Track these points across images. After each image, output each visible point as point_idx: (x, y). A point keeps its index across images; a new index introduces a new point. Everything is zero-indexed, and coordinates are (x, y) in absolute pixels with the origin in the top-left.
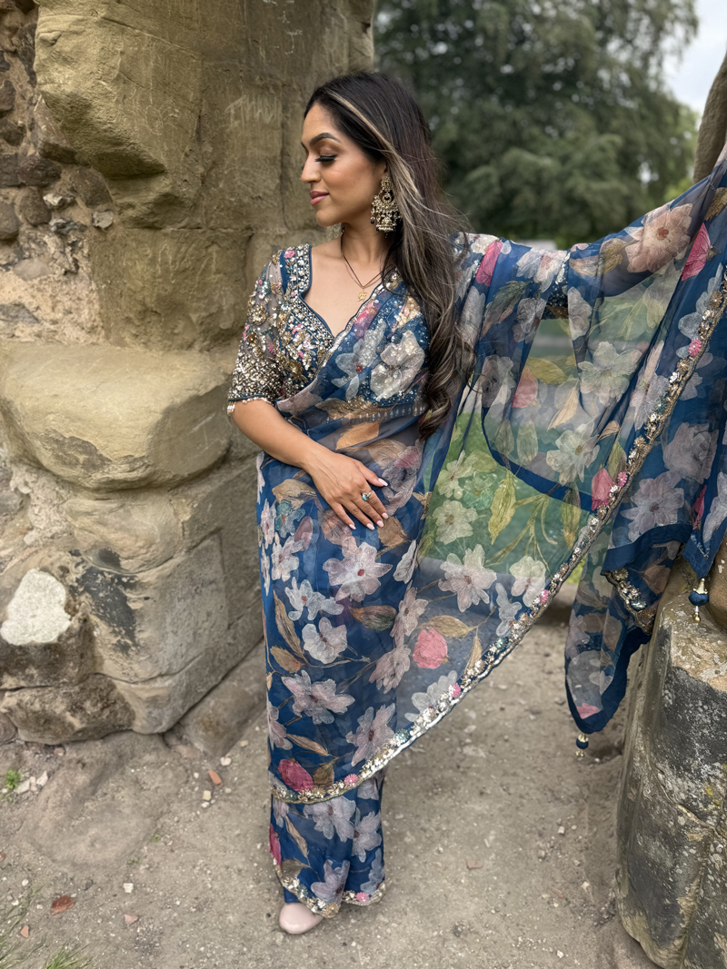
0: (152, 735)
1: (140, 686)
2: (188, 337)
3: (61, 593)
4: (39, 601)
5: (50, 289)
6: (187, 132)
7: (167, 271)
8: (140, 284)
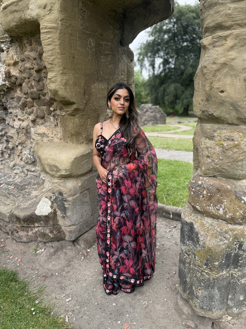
0: (70, 241)
1: (67, 227)
2: (82, 141)
3: (50, 203)
4: (45, 205)
5: (51, 130)
6: (81, 94)
7: (77, 125)
8: (71, 128)
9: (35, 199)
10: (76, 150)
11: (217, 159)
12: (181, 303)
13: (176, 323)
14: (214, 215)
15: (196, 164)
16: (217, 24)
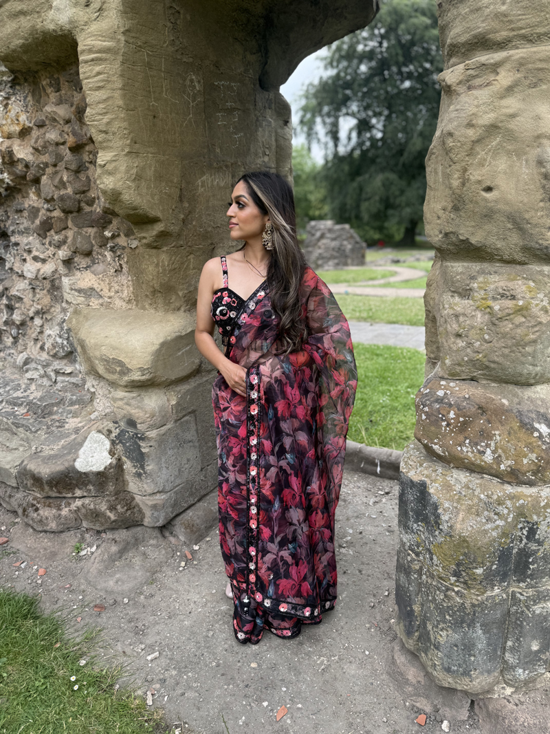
0: (154, 528)
1: (147, 497)
2: (178, 304)
3: (108, 444)
4: (96, 449)
5: (108, 280)
6: (173, 198)
8: (151, 277)
9: (73, 437)
10: (164, 325)
11: (477, 340)
12: (401, 659)
13: (391, 703)
14: (473, 464)
15: (433, 353)
16: (476, 36)
